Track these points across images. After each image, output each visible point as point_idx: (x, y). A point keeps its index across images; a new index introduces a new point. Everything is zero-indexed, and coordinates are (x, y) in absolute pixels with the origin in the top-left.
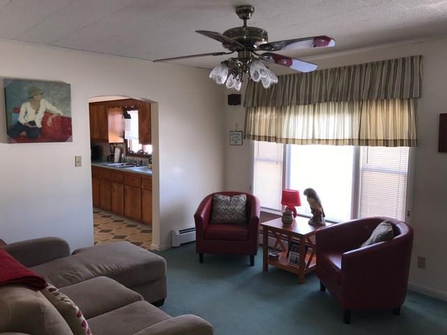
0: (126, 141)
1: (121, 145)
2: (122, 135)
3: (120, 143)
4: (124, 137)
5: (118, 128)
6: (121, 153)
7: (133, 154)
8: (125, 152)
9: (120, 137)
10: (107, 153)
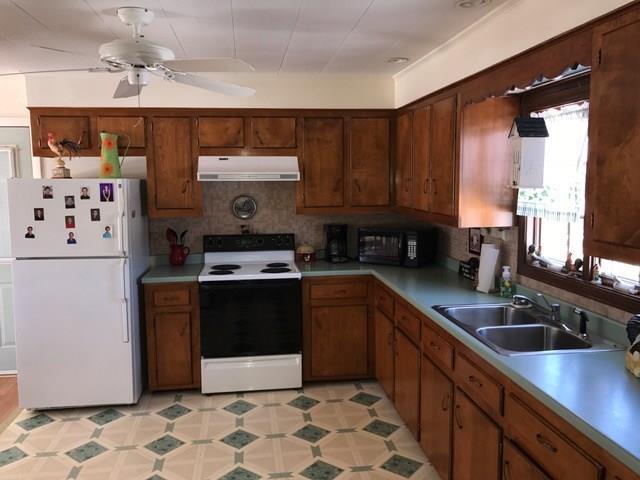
0: (520, 222)
1: (503, 236)
2: (507, 199)
3: (501, 229)
4: (513, 207)
5: (497, 176)
6: (503, 260)
7: (543, 274)
8: (514, 259)
9: (501, 207)
10: (459, 253)
